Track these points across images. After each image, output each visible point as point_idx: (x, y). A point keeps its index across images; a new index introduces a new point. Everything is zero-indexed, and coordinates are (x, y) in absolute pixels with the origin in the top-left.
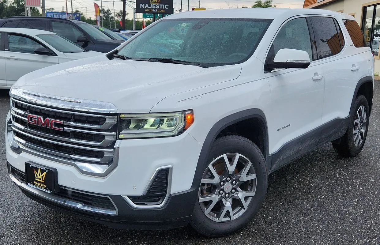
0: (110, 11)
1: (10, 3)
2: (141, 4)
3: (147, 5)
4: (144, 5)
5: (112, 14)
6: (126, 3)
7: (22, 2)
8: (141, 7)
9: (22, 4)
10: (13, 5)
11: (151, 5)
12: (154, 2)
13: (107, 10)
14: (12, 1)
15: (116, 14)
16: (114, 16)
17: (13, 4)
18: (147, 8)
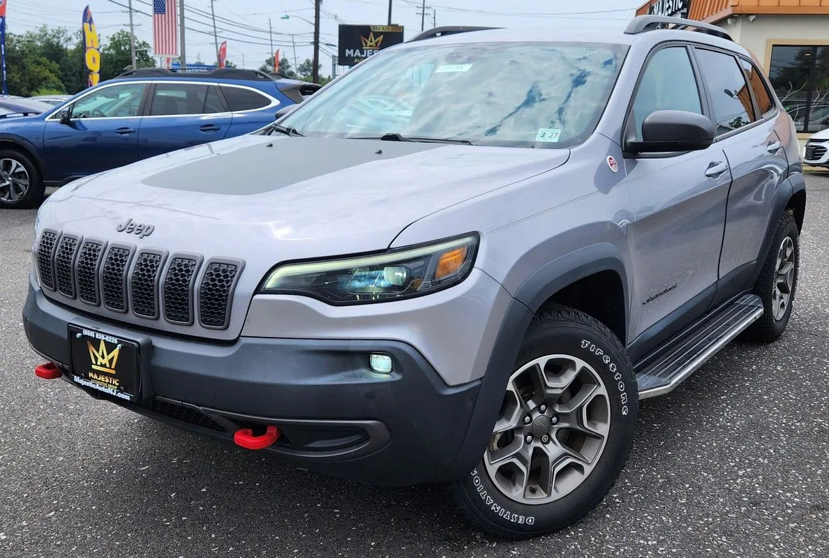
0: (286, 60)
1: (103, 47)
2: (347, 51)
3: (357, 51)
4: (352, 51)
5: (290, 66)
6: (320, 48)
7: (124, 46)
8: (347, 55)
9: (125, 49)
10: (107, 52)
11: (365, 51)
12: (370, 46)
13: (282, 60)
14: (106, 45)
15: (298, 66)
16: (294, 71)
17: (108, 49)
18: (357, 57)
